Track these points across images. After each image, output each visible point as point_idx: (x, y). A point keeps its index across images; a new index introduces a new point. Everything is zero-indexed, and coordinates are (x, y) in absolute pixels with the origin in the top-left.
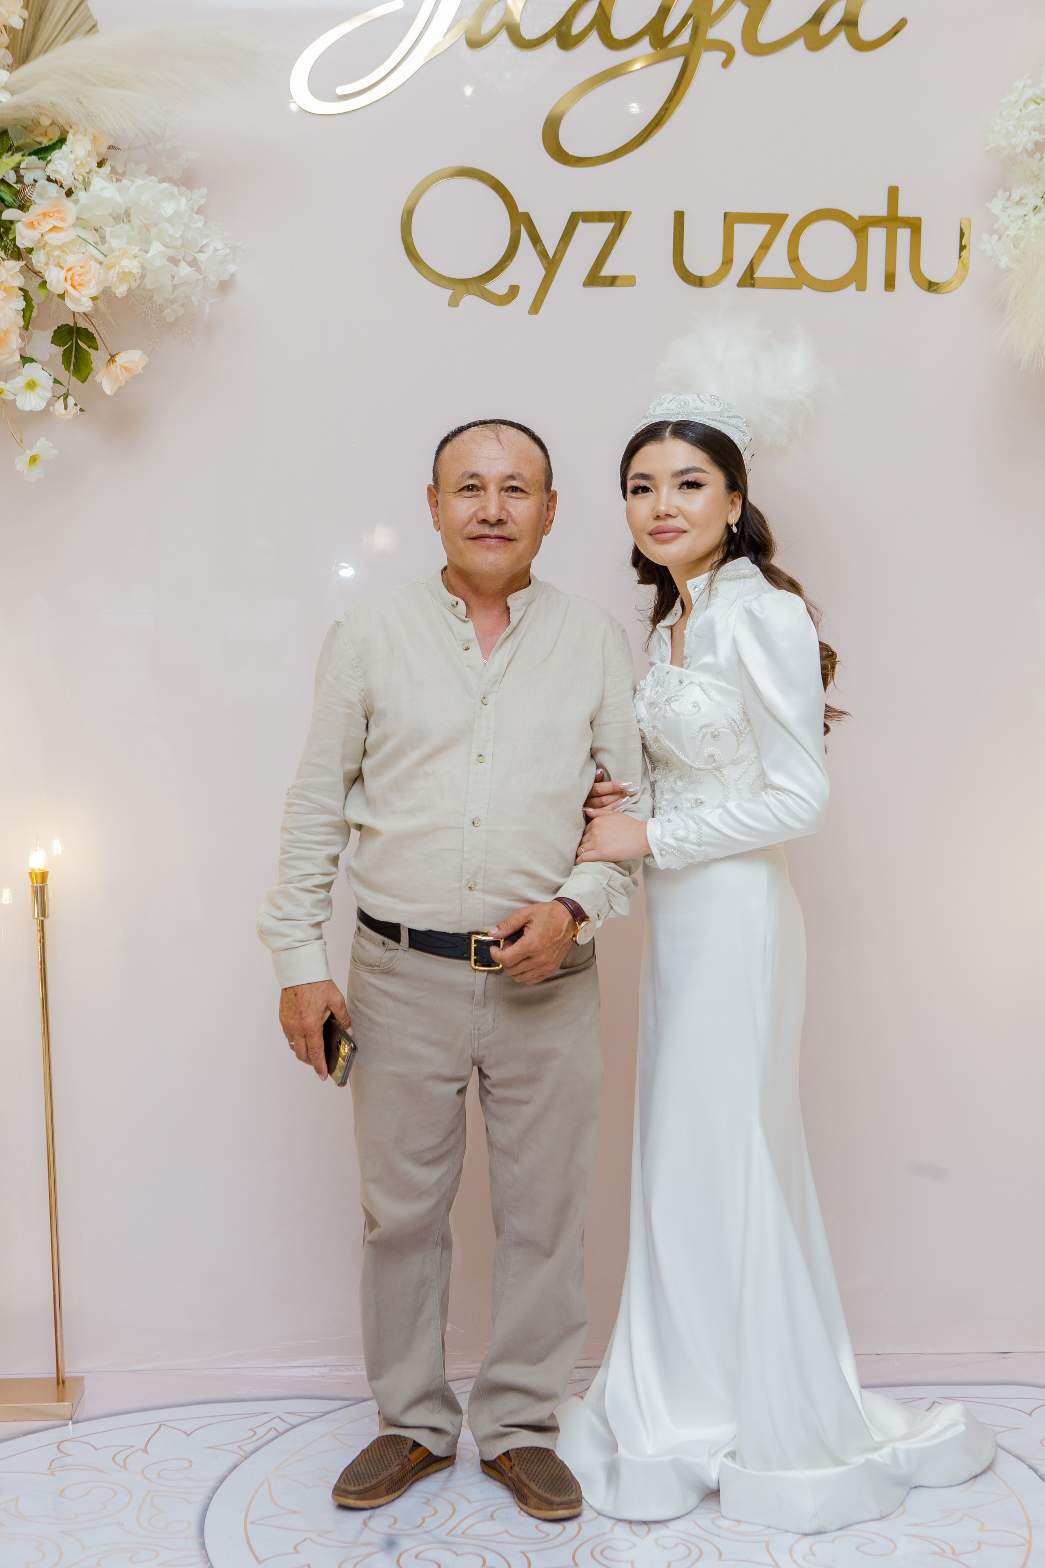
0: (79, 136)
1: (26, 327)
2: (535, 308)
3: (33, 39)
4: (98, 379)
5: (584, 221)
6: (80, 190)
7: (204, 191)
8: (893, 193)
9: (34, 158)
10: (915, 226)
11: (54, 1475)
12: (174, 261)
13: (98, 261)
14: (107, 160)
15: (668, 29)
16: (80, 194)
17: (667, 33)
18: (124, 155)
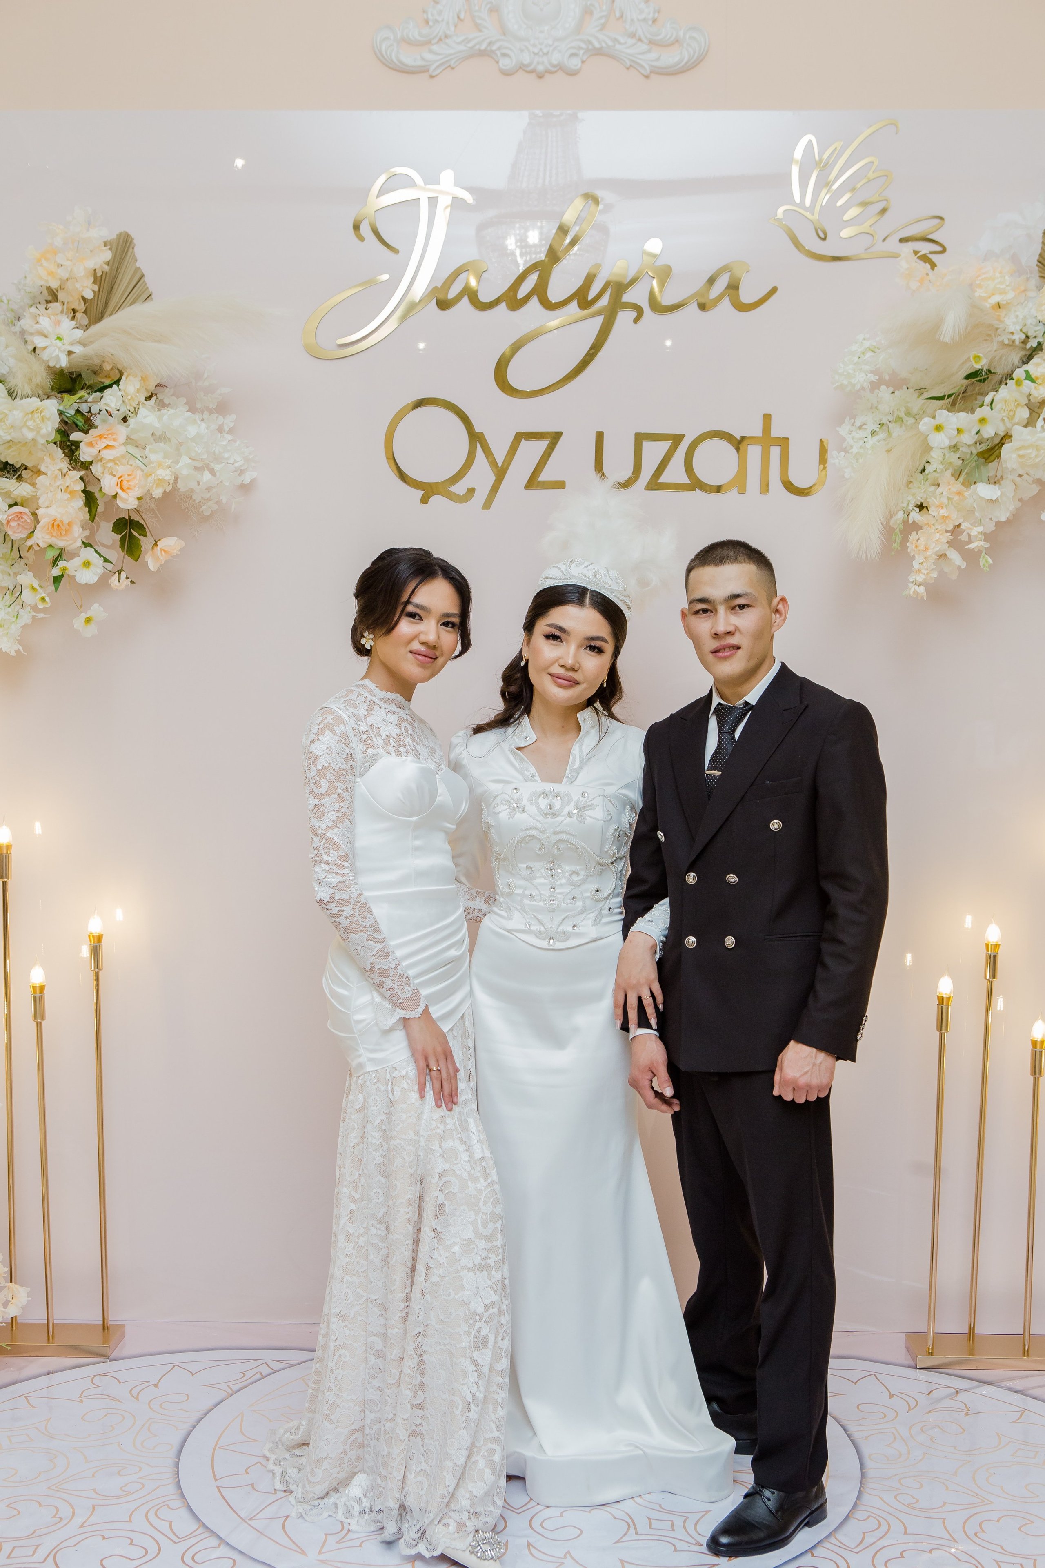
0: (131, 378)
1: (92, 519)
2: (487, 505)
3: (105, 304)
4: (146, 558)
5: (525, 440)
6: (133, 417)
7: (234, 417)
8: (767, 418)
9: (98, 394)
10: (784, 443)
11: (82, 1402)
12: (200, 470)
13: (142, 471)
14: (156, 394)
15: (592, 295)
16: (131, 421)
17: (590, 297)
18: (169, 391)
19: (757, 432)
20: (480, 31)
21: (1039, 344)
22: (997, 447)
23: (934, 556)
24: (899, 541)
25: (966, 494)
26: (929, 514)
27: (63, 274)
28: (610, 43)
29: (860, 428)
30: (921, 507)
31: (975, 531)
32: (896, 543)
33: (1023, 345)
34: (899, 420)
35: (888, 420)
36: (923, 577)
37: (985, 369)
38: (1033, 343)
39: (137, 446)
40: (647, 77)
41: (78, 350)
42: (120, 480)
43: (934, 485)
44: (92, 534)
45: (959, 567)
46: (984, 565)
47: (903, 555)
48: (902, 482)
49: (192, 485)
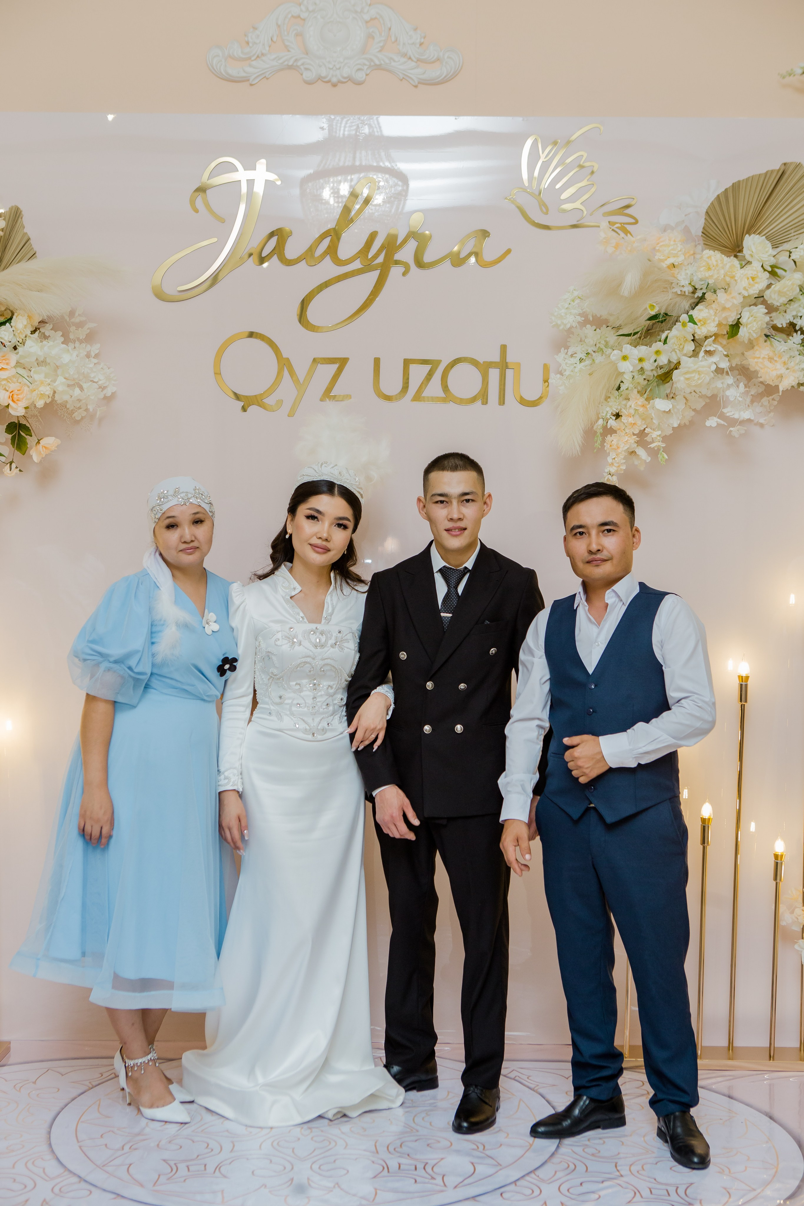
0: (20, 317)
2: (291, 414)
4: (31, 453)
5: (321, 363)
6: (21, 346)
7: (98, 346)
8: (504, 348)
10: (516, 367)
12: (72, 387)
13: (29, 387)
14: (39, 329)
15: (371, 254)
16: (20, 349)
17: (370, 256)
18: (49, 326)
19: (496, 358)
20: (289, 51)
21: (704, 294)
22: (672, 372)
23: (623, 453)
24: (599, 442)
25: (648, 406)
26: (621, 421)
28: (387, 61)
29: (572, 356)
30: (618, 416)
31: (655, 434)
32: (597, 443)
33: (692, 295)
34: (601, 350)
35: (593, 351)
36: (615, 468)
37: (662, 312)
38: (699, 294)
39: (24, 368)
40: (416, 86)
42: (12, 394)
43: (626, 399)
45: (645, 461)
46: (661, 460)
47: (601, 452)
48: (603, 397)
49: (66, 397)
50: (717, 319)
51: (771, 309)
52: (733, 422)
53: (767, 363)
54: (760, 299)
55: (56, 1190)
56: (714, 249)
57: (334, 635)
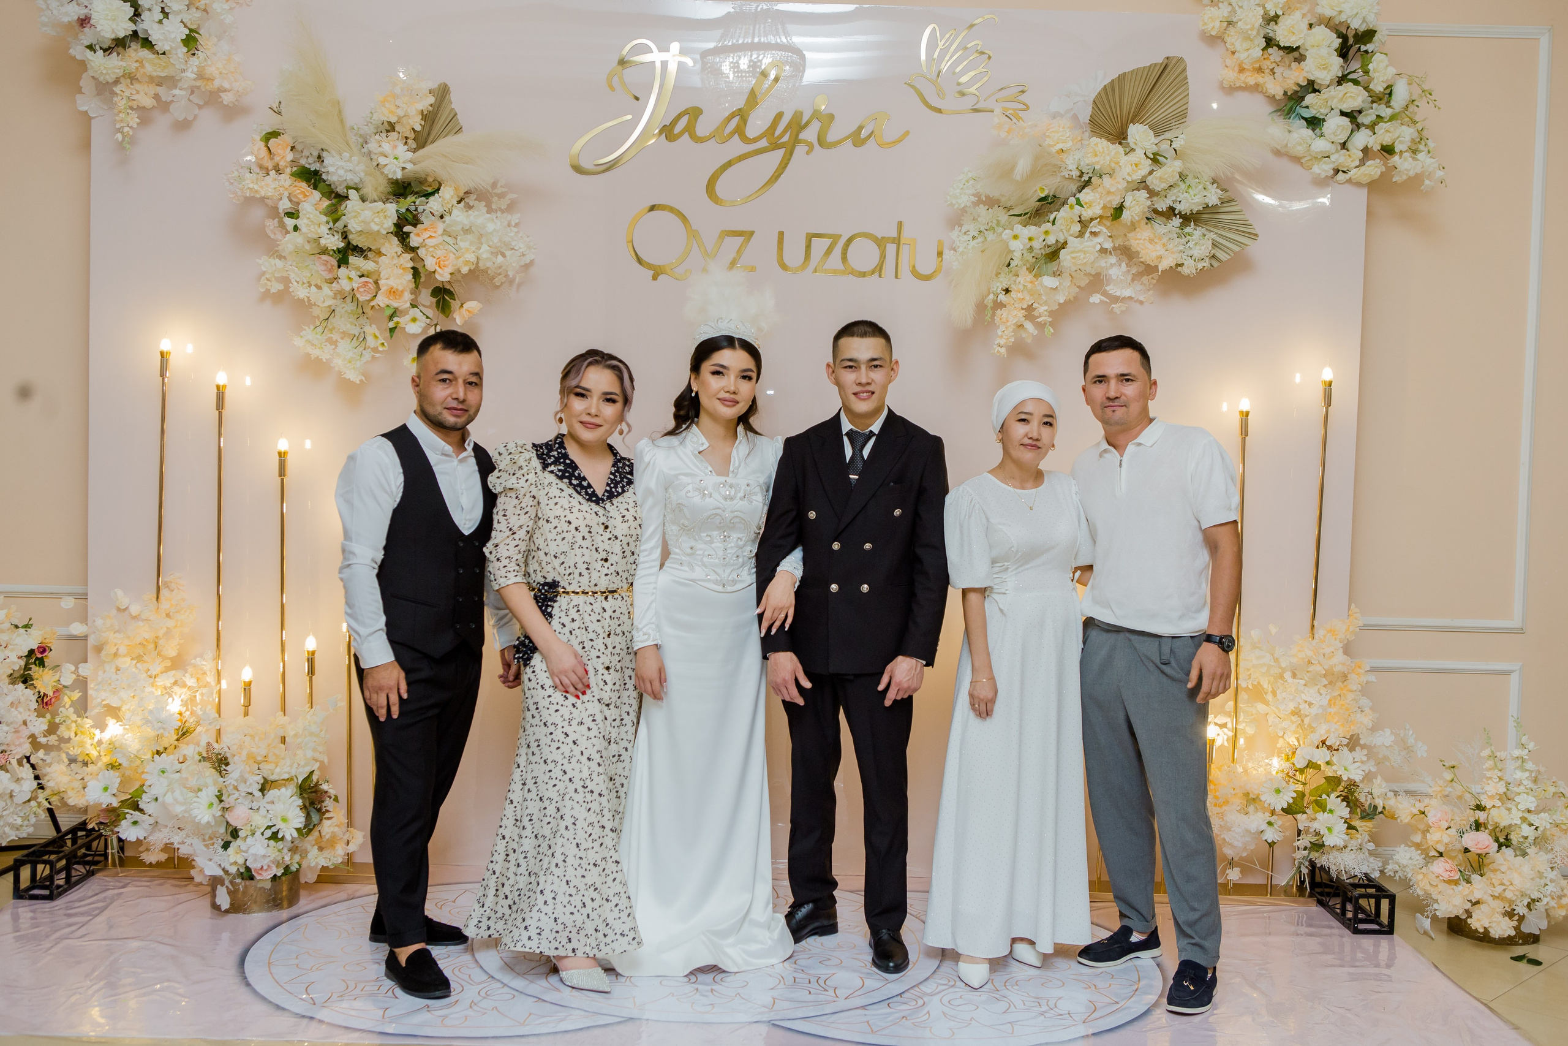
0: (447, 188)
1: (417, 287)
3: (429, 134)
4: (454, 316)
5: (728, 236)
6: (448, 215)
7: (519, 215)
8: (900, 224)
9: (423, 199)
10: (912, 243)
12: (495, 254)
13: (454, 254)
14: (464, 199)
15: (777, 133)
16: (447, 218)
17: (776, 135)
18: (473, 197)
19: (895, 235)
21: (1090, 178)
22: (1059, 250)
23: (1012, 326)
24: (990, 315)
25: (1036, 283)
26: (1010, 297)
27: (401, 113)
30: (1007, 291)
31: (1042, 309)
32: (988, 316)
33: (1079, 179)
34: (992, 229)
35: (985, 229)
36: (1004, 341)
37: (1051, 194)
38: (1085, 178)
39: (450, 236)
41: (409, 166)
42: (438, 260)
43: (1015, 275)
44: (416, 298)
45: (1032, 334)
46: (1048, 333)
47: (991, 325)
48: (994, 272)
49: (489, 264)
50: (1102, 202)
51: (1152, 193)
52: (1116, 299)
53: (1148, 244)
54: (1142, 184)
55: (483, 993)
56: (1101, 136)
57: (743, 488)
